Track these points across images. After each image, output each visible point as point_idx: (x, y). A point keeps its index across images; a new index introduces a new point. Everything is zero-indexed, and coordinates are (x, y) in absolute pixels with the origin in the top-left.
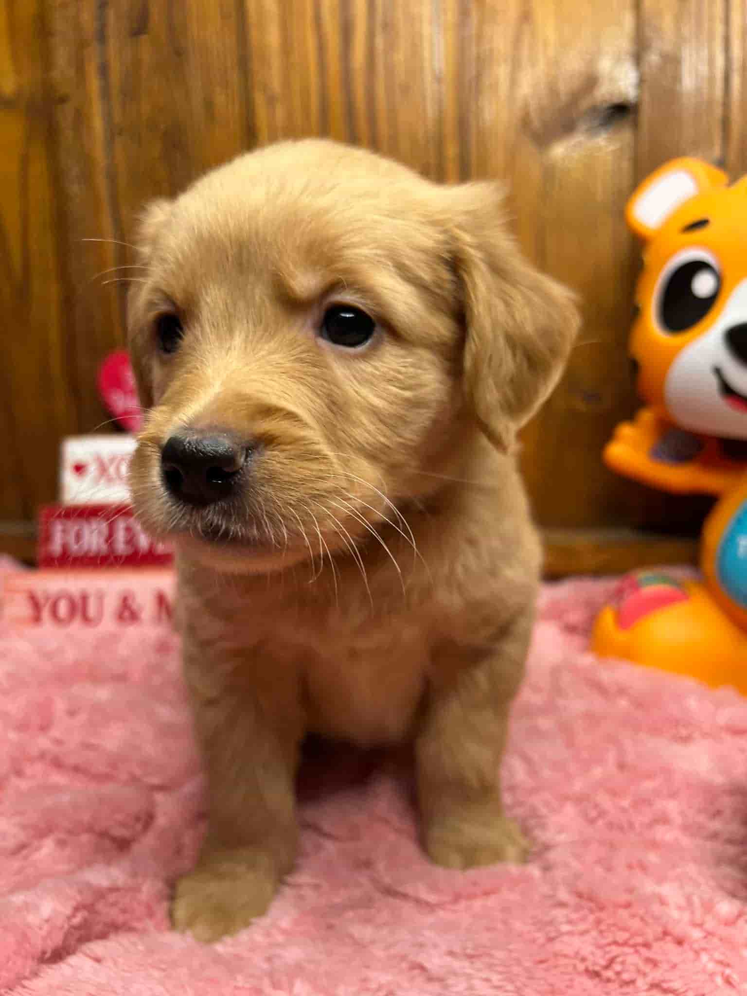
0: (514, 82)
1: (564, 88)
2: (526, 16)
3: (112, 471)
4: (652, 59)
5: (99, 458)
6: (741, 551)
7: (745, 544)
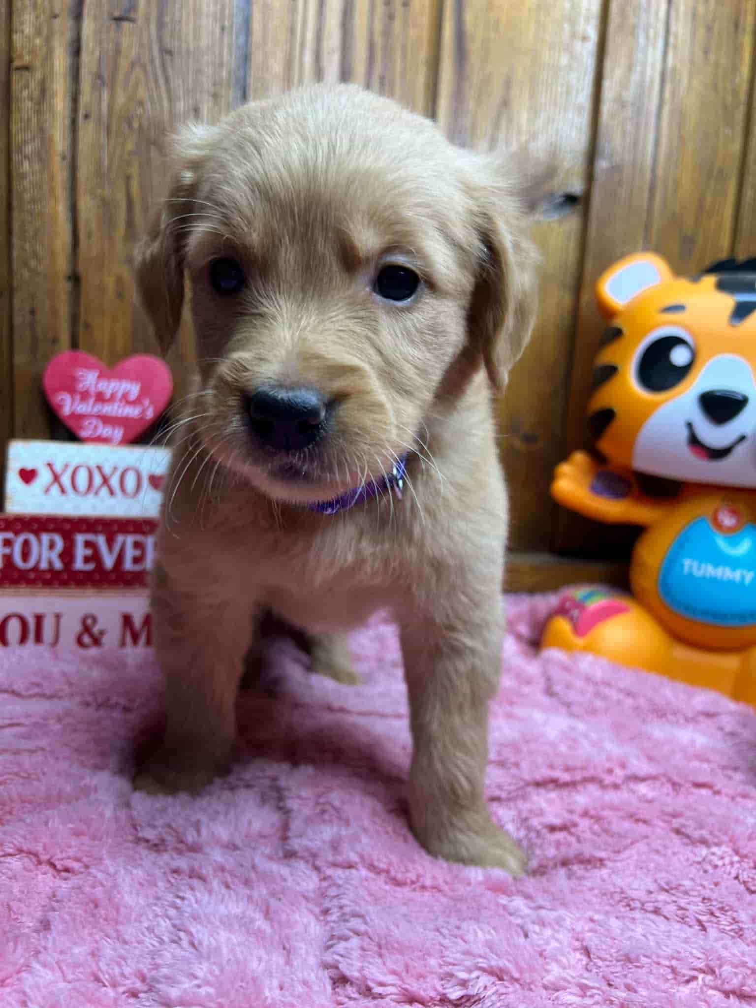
2: (505, 103)
3: (66, 480)
4: (602, 164)
5: (50, 465)
6: (686, 569)
7: (689, 565)
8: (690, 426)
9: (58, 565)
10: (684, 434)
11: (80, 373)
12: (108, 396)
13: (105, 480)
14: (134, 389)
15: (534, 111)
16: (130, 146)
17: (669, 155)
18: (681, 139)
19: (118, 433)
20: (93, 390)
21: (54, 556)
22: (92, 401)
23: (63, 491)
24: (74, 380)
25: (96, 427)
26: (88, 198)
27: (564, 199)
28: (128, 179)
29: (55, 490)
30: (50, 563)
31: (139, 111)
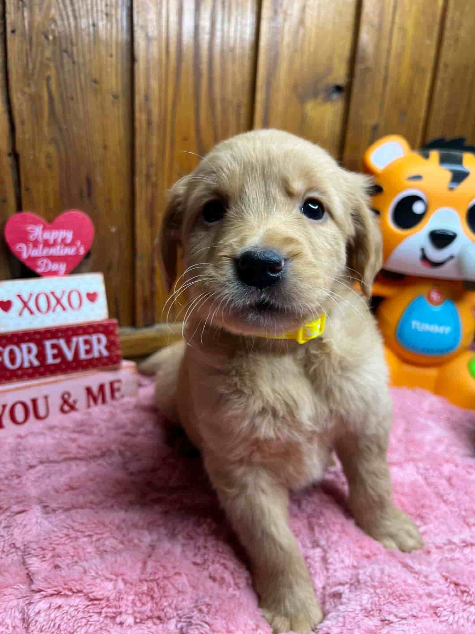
2: (302, 22)
3: (32, 304)
5: (19, 296)
6: (413, 327)
7: (415, 324)
8: (423, 250)
9: (36, 363)
10: (419, 254)
11: (29, 228)
12: (51, 242)
13: (58, 301)
14: (69, 235)
16: (48, 53)
19: (63, 267)
20: (40, 239)
21: (32, 357)
22: (41, 246)
23: (32, 313)
24: (27, 233)
25: (47, 265)
26: (19, 95)
27: (334, 88)
28: (48, 79)
29: (26, 311)
30: (31, 363)
31: (53, 26)
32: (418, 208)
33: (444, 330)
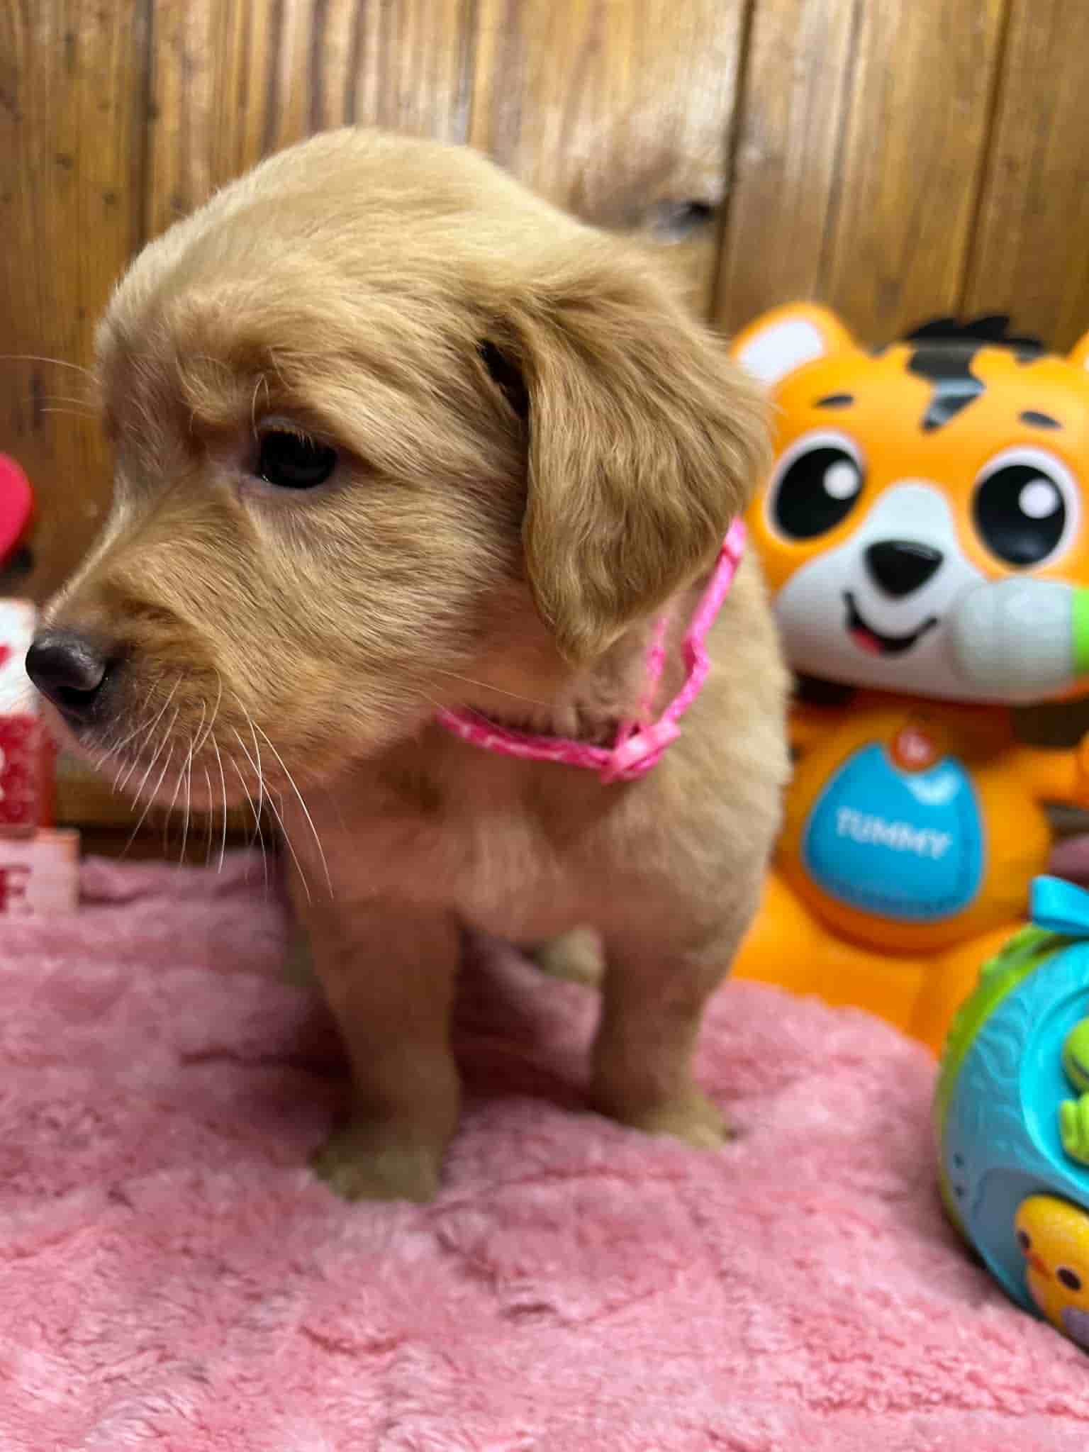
0: (566, 136)
1: (632, 161)
2: (593, 45)
4: (751, 154)
6: (841, 827)
7: (847, 819)
8: (849, 598)
10: (839, 611)
15: (641, 60)
17: (863, 146)
18: (885, 118)
27: (687, 209)
32: (839, 481)
33: (929, 845)
